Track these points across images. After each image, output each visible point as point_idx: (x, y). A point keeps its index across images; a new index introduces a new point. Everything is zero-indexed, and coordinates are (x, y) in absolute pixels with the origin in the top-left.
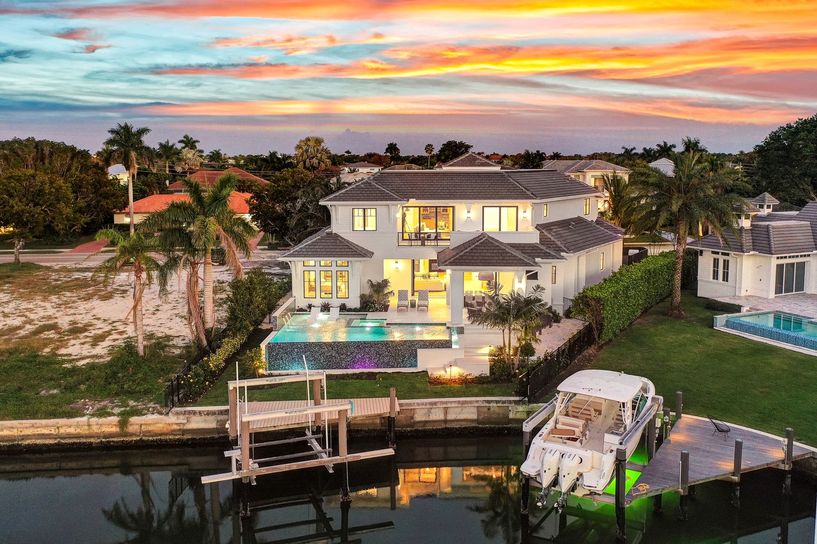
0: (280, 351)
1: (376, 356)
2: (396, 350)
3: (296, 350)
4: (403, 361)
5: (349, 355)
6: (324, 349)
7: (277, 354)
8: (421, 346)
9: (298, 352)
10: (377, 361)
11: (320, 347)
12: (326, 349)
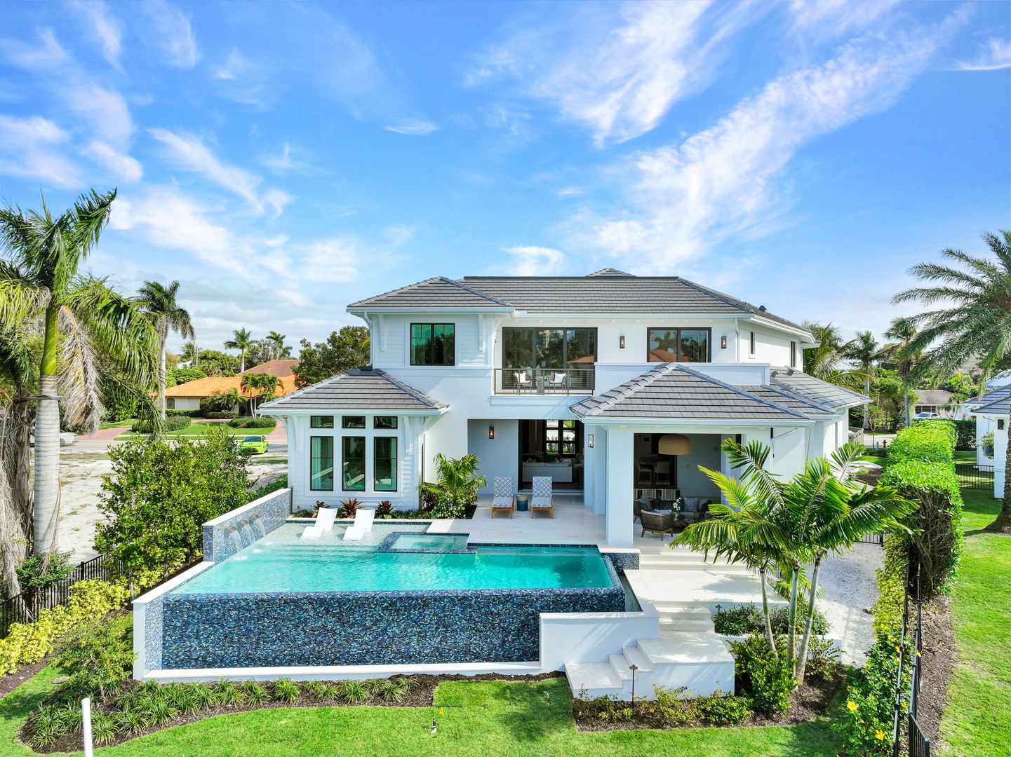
0: (194, 617)
1: (437, 628)
2: (486, 614)
3: (233, 613)
4: (504, 642)
5: (370, 627)
6: (307, 611)
7: (186, 624)
8: (548, 606)
9: (239, 619)
10: (440, 643)
11: (297, 606)
12: (312, 613)
